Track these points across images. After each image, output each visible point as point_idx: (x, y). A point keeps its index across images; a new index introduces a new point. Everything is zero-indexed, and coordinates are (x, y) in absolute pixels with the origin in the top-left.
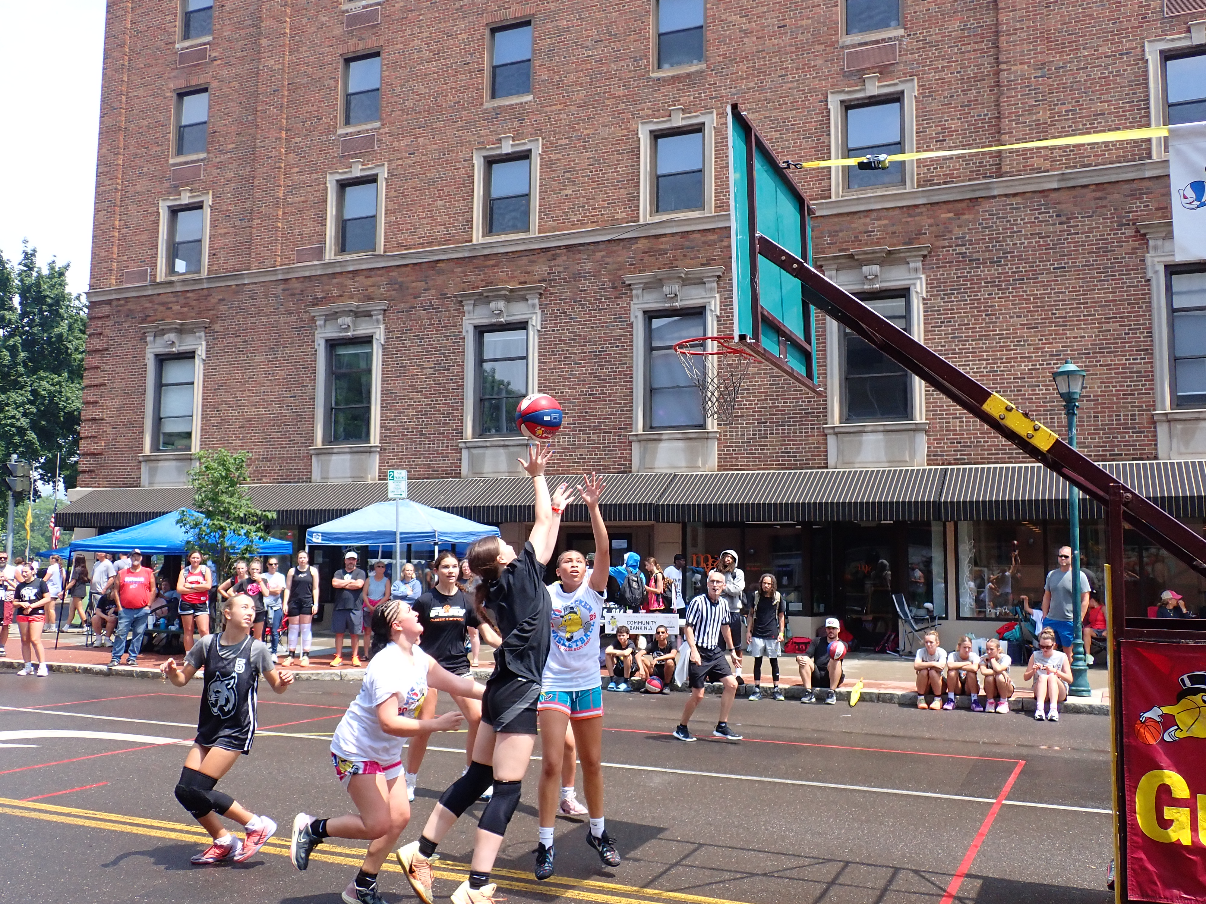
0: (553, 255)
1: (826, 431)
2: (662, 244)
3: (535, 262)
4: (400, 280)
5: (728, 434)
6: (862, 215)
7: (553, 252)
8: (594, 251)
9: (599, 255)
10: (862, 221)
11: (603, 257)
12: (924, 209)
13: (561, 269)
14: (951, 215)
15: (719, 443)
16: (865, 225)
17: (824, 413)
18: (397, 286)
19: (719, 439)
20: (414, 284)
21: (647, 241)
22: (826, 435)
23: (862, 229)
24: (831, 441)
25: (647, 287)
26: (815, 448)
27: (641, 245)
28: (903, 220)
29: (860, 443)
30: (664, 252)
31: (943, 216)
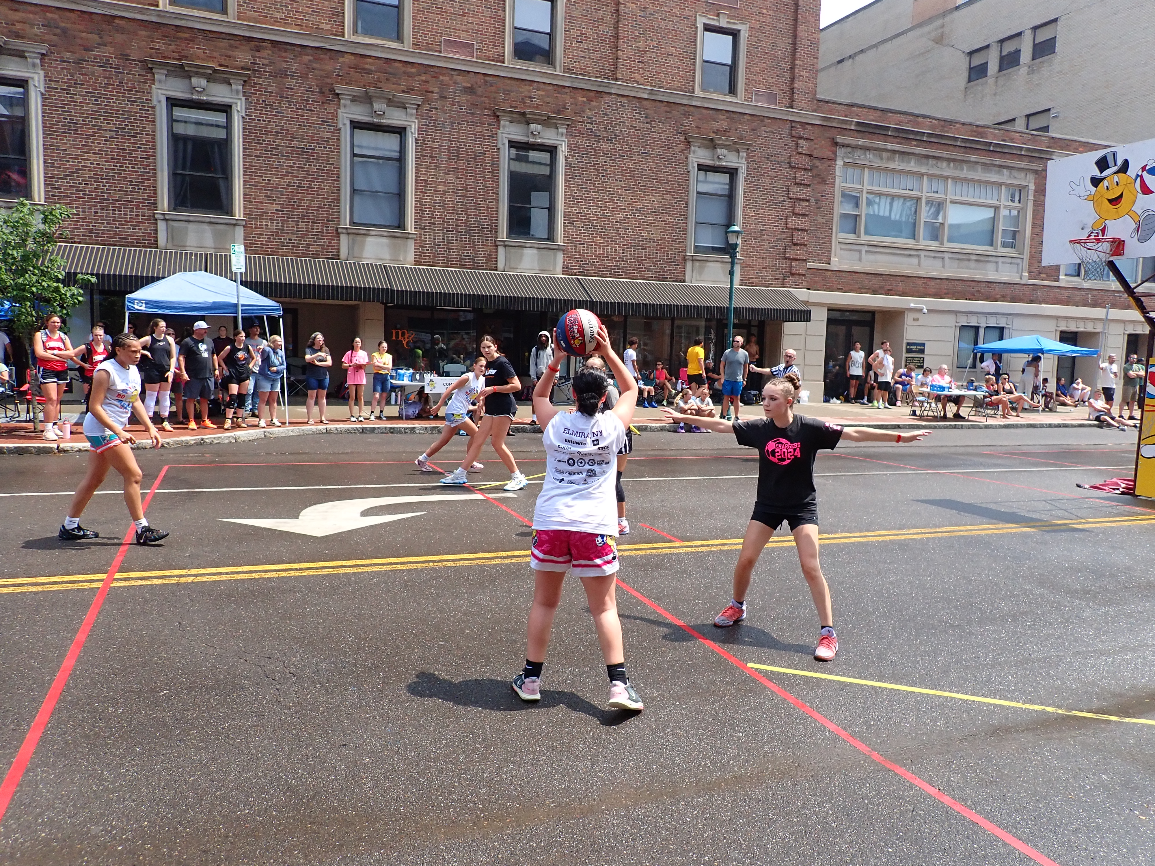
0: (257, 46)
1: (498, 243)
2: (367, 64)
3: (236, 47)
4: (62, 25)
5: (423, 236)
6: (527, 83)
7: (257, 43)
8: (301, 54)
9: (306, 58)
10: (527, 87)
11: (310, 61)
12: (568, 90)
13: (265, 62)
14: (585, 99)
15: (415, 243)
16: (529, 91)
17: (496, 228)
18: (58, 31)
19: (415, 240)
20: (83, 35)
21: (353, 58)
22: (497, 246)
23: (526, 94)
24: (501, 250)
25: (355, 99)
26: (488, 255)
27: (347, 59)
28: (555, 95)
29: (522, 255)
30: (368, 72)
31: (580, 98)
